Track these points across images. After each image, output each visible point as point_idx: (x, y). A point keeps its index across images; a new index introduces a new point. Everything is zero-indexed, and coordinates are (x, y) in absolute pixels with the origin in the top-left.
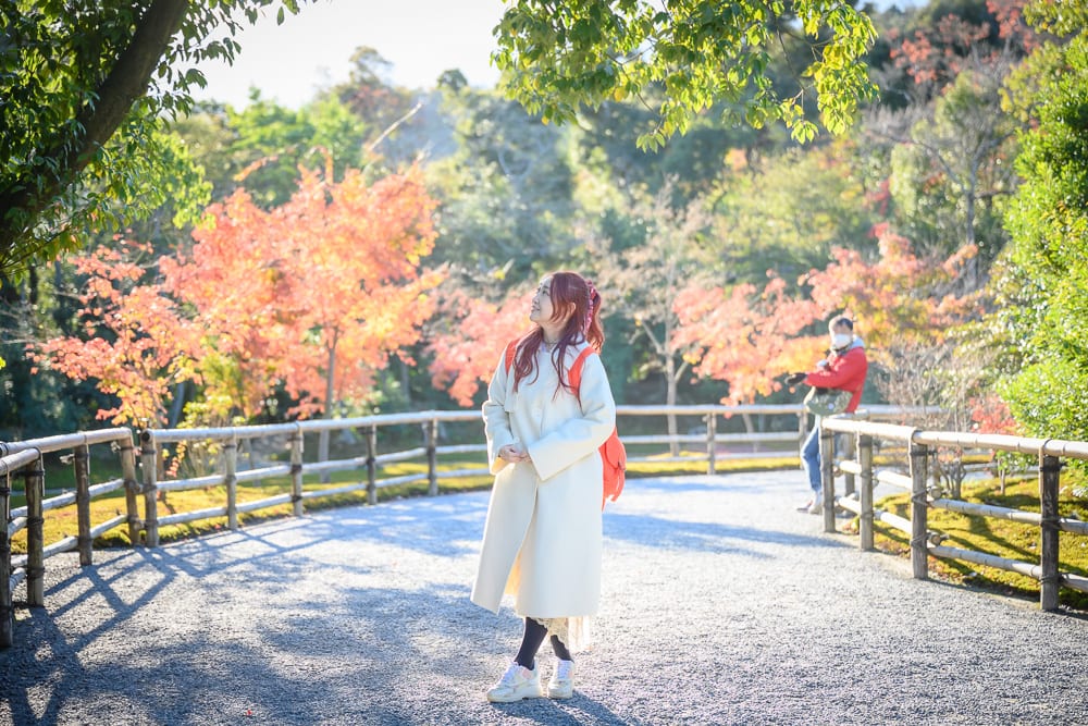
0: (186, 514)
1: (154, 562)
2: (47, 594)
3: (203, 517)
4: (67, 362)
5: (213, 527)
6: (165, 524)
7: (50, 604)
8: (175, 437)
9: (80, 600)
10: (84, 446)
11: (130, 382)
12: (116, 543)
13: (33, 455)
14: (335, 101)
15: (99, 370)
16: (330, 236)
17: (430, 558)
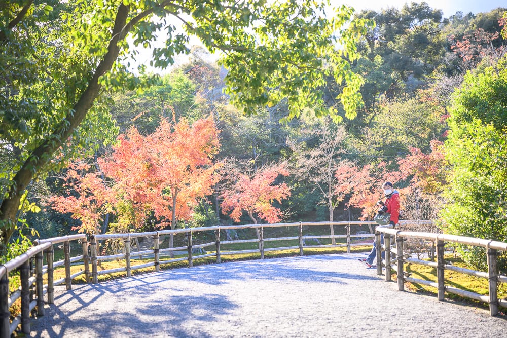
0: (109, 270)
1: (96, 288)
2: (55, 299)
3: (116, 271)
4: (59, 206)
5: (121, 276)
6: (100, 274)
7: (56, 303)
8: (104, 238)
9: (68, 301)
10: (67, 241)
11: (85, 214)
12: (80, 282)
13: (49, 245)
14: (181, 74)
15: (72, 209)
16: (173, 147)
17: (208, 285)
